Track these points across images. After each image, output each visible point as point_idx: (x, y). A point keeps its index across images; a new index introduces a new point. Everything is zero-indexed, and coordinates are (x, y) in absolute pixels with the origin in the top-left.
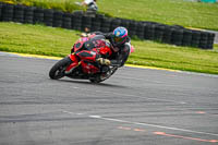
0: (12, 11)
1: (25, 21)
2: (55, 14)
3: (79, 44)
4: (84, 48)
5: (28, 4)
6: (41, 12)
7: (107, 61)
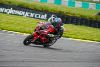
0: (70, 19)
1: (76, 24)
2: (90, 21)
3: (38, 27)
4: (41, 29)
5: (78, 16)
6: (84, 20)
7: (53, 35)
